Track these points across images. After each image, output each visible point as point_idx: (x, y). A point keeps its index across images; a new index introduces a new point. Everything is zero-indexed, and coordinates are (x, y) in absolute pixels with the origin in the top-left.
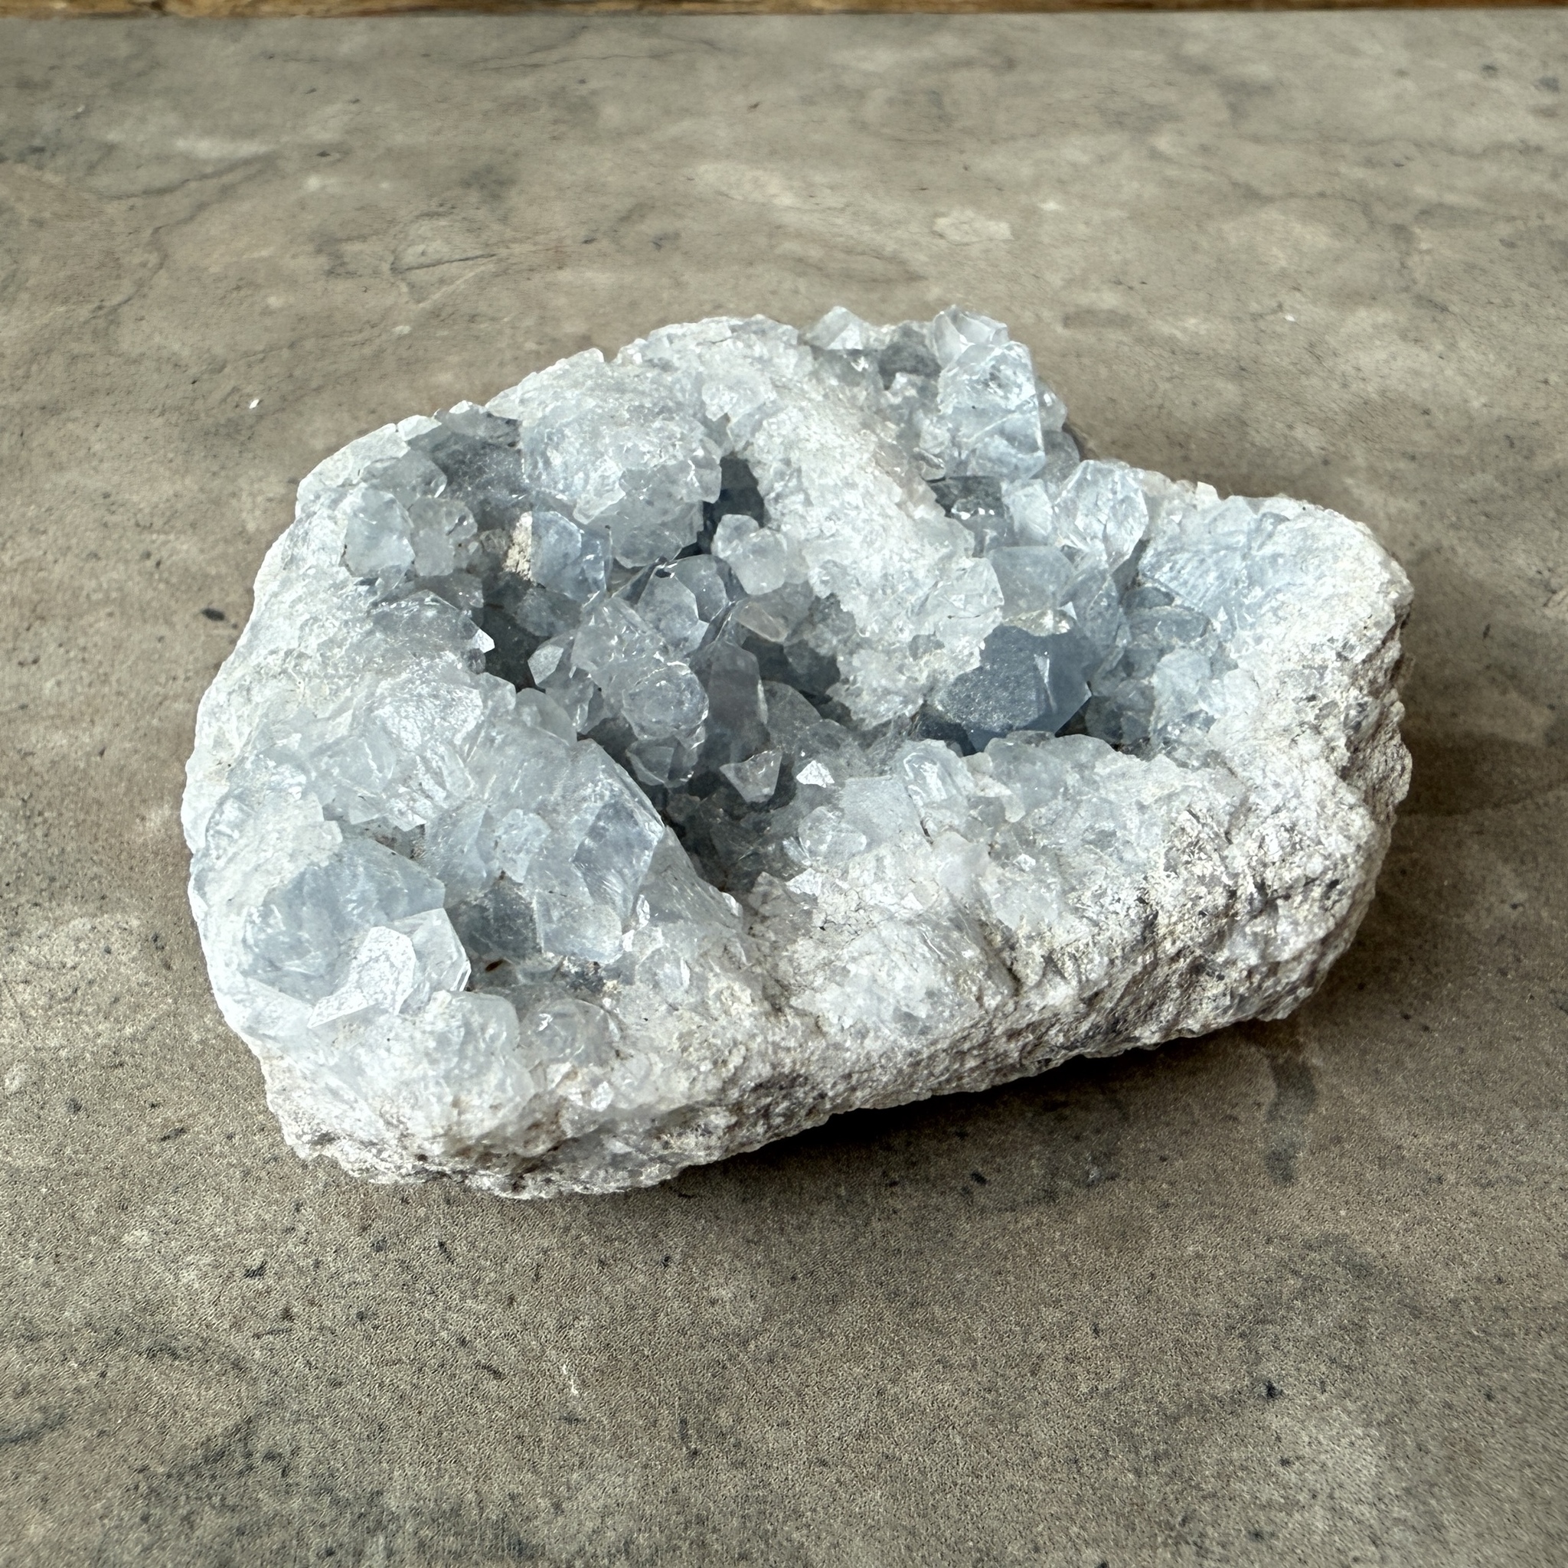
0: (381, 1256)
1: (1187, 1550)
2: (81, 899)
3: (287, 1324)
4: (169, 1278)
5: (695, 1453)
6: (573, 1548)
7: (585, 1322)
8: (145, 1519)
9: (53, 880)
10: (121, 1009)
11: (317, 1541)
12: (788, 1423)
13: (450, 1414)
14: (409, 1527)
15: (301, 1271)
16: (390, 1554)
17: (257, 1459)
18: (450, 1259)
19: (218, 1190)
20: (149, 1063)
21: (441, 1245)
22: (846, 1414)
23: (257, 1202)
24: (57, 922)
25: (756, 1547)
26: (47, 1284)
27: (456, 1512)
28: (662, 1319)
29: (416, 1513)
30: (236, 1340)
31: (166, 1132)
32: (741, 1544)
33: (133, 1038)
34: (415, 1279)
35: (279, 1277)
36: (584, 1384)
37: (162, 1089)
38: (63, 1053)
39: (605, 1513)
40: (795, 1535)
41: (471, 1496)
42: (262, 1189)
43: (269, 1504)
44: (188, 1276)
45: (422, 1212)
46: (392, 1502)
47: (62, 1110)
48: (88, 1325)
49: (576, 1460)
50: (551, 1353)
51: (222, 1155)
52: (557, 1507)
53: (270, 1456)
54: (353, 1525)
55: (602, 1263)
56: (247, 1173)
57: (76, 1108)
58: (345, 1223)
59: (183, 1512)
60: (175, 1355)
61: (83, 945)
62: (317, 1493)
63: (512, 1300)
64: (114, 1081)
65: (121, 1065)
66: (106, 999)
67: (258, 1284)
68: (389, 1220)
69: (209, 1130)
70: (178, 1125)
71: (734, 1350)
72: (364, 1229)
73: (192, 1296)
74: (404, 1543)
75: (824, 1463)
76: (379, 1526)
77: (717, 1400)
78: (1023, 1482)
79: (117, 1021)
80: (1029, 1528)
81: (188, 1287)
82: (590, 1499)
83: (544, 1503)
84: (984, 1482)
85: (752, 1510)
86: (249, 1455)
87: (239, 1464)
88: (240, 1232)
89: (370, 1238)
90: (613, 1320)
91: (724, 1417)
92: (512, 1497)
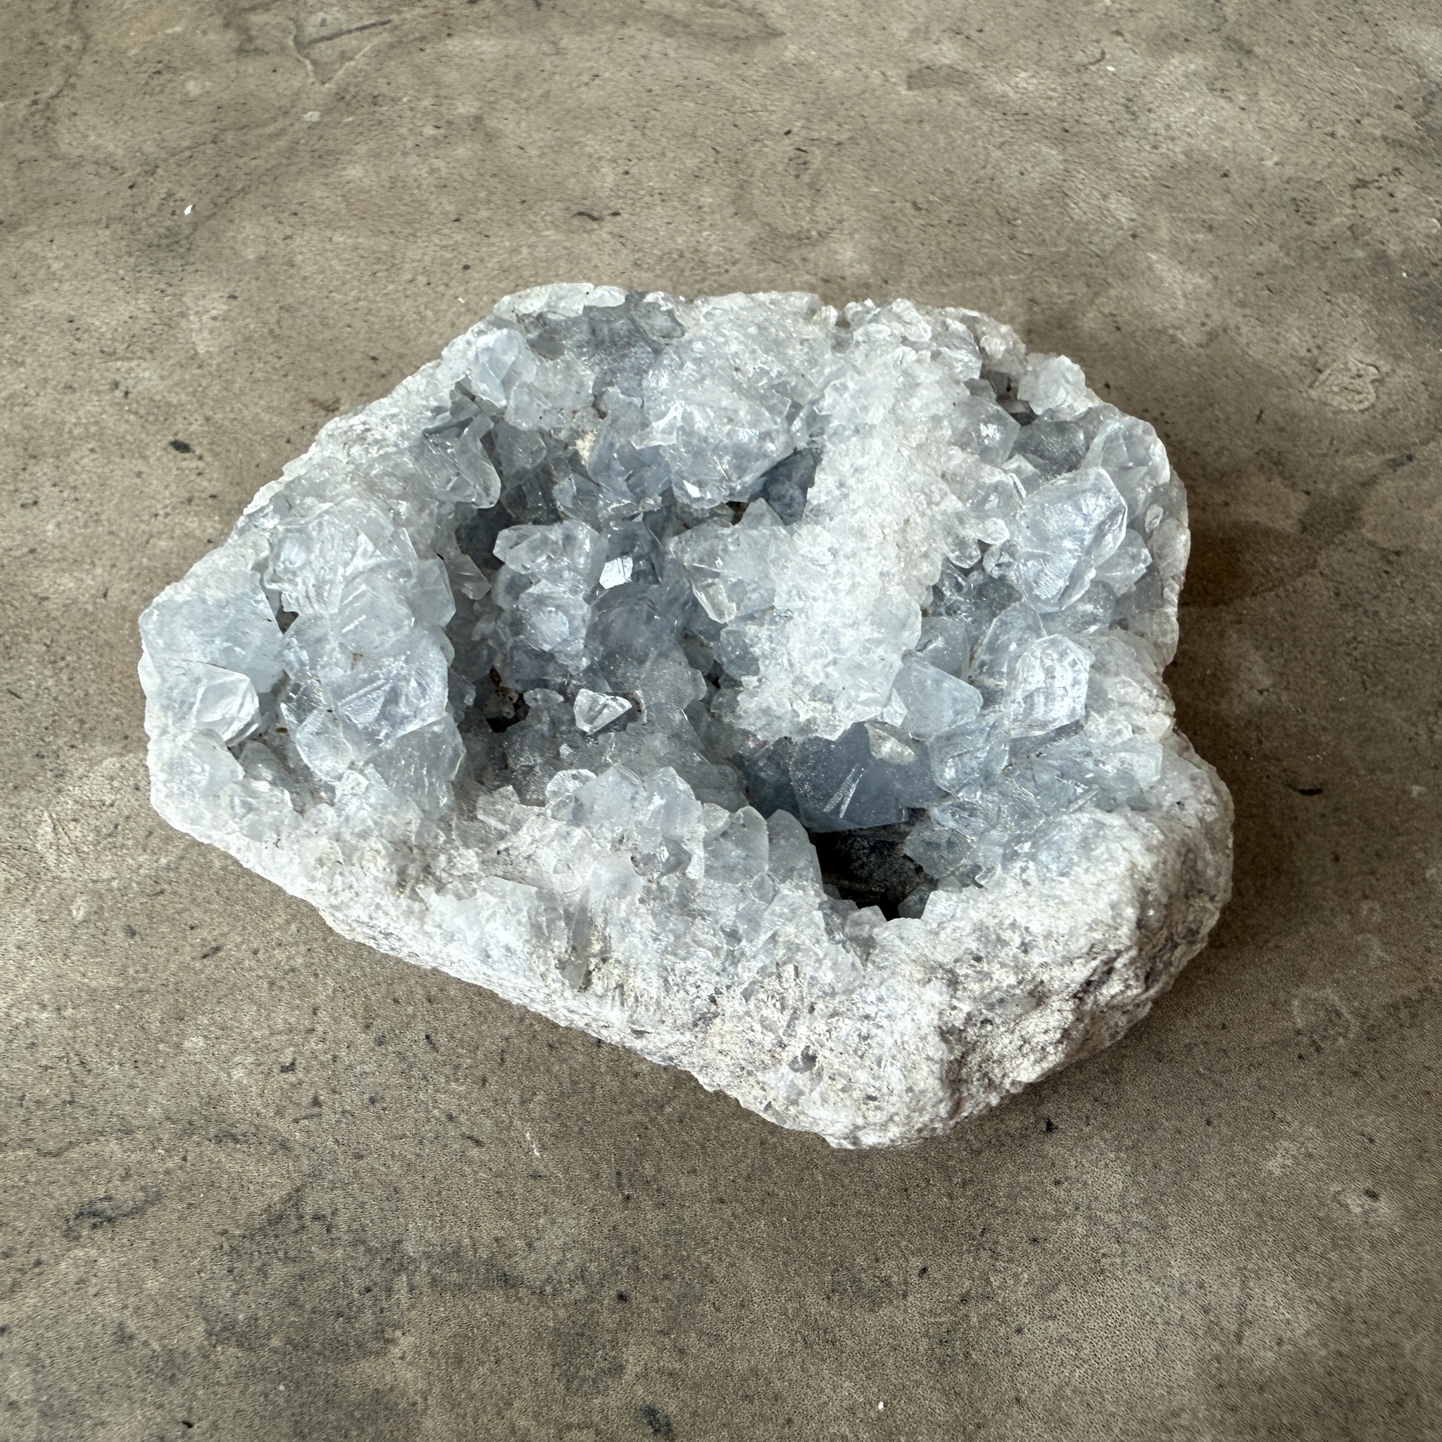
0: (382, 1050)
1: (984, 1255)
2: (108, 740)
3: (316, 1110)
4: (223, 1076)
5: (628, 1198)
6: (544, 1276)
7: (540, 1097)
8: (231, 1271)
9: (82, 722)
10: (155, 842)
11: (358, 1282)
12: (695, 1171)
13: (446, 1177)
14: (424, 1267)
15: (323, 1065)
16: (412, 1288)
17: (307, 1221)
18: (436, 1050)
19: (252, 1000)
20: (183, 890)
21: (428, 1037)
22: (737, 1161)
23: (282, 1008)
24: (92, 763)
25: (676, 1269)
26: (131, 1086)
27: (456, 1253)
28: (599, 1091)
29: (428, 1256)
30: (282, 1126)
31: (205, 950)
32: (665, 1267)
33: (168, 868)
34: (410, 1067)
35: (307, 1070)
36: (543, 1148)
37: (197, 913)
38: (115, 884)
39: (565, 1249)
40: (703, 1258)
41: (467, 1241)
42: (286, 996)
43: (320, 1255)
44: (238, 1074)
45: (410, 1010)
46: (409, 1248)
47: (121, 935)
48: (168, 1118)
49: (541, 1208)
50: (517, 1123)
51: (251, 969)
52: (530, 1245)
53: (316, 1218)
54: (383, 1267)
55: (551, 1046)
56: (272, 984)
57: (131, 932)
58: (352, 1022)
59: (258, 1264)
60: (236, 1141)
61: (115, 784)
62: (354, 1244)
63: (484, 1081)
64: (159, 907)
65: (162, 892)
66: (142, 833)
67: (291, 1077)
68: (386, 1018)
69: (238, 946)
70: (214, 944)
71: (653, 1113)
72: (368, 1027)
73: (243, 1090)
74: (421, 1280)
75: (722, 1201)
76: (402, 1268)
77: (642, 1154)
78: (866, 1209)
79: (153, 853)
80: (871, 1244)
81: (239, 1083)
82: (554, 1238)
83: (520, 1243)
84: (839, 1210)
85: (672, 1240)
86: (300, 1217)
87: (294, 1225)
88: (272, 1034)
89: (372, 1036)
90: (562, 1093)
91: (648, 1169)
92: (497, 1240)
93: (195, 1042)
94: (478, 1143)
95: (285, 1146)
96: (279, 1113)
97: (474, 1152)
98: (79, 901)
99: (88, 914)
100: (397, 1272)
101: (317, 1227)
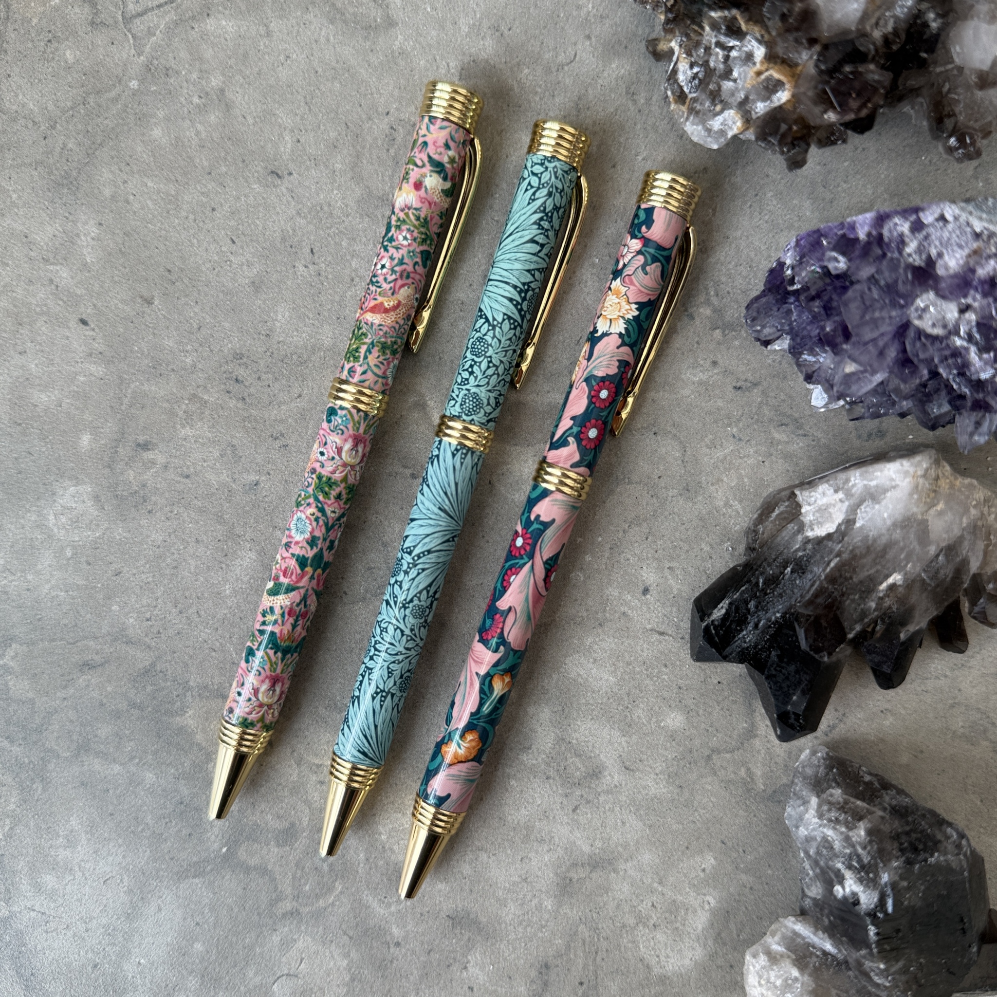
93: (115, 608)
94: (215, 651)
95: (149, 647)
96: (146, 635)
97: (213, 654)
98: (68, 549)
99: (73, 554)
100: (187, 691)
101: (161, 674)
